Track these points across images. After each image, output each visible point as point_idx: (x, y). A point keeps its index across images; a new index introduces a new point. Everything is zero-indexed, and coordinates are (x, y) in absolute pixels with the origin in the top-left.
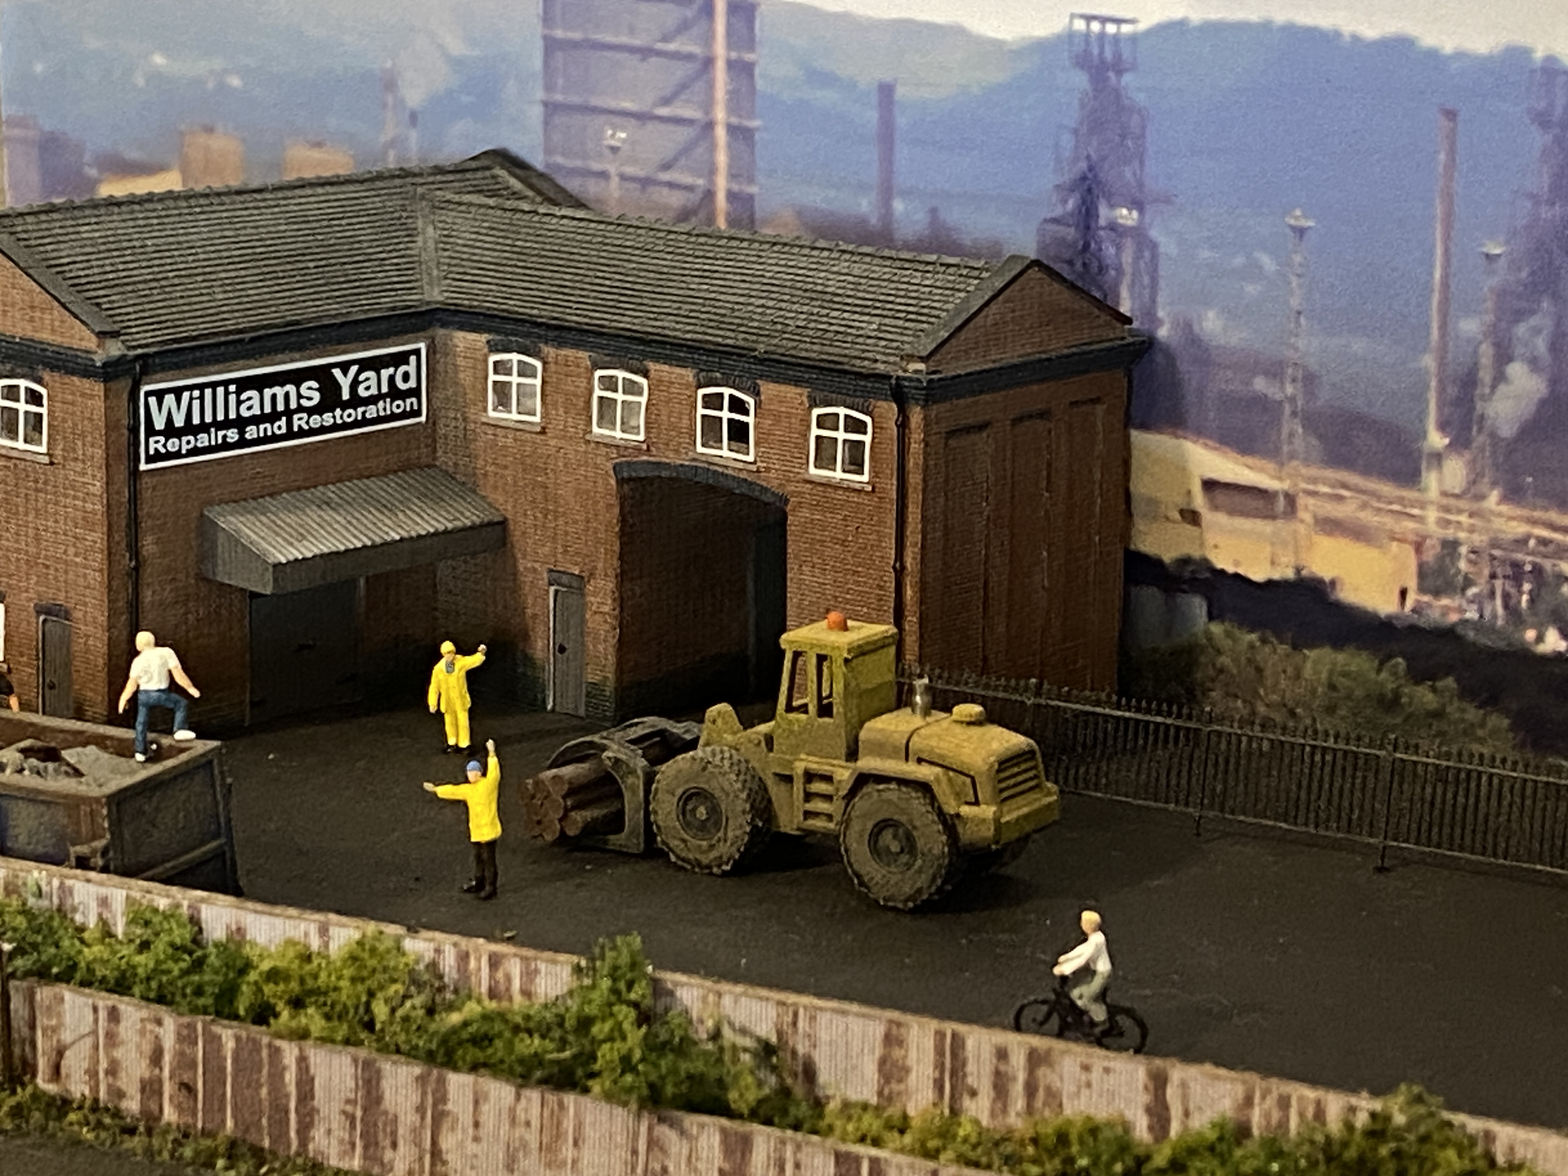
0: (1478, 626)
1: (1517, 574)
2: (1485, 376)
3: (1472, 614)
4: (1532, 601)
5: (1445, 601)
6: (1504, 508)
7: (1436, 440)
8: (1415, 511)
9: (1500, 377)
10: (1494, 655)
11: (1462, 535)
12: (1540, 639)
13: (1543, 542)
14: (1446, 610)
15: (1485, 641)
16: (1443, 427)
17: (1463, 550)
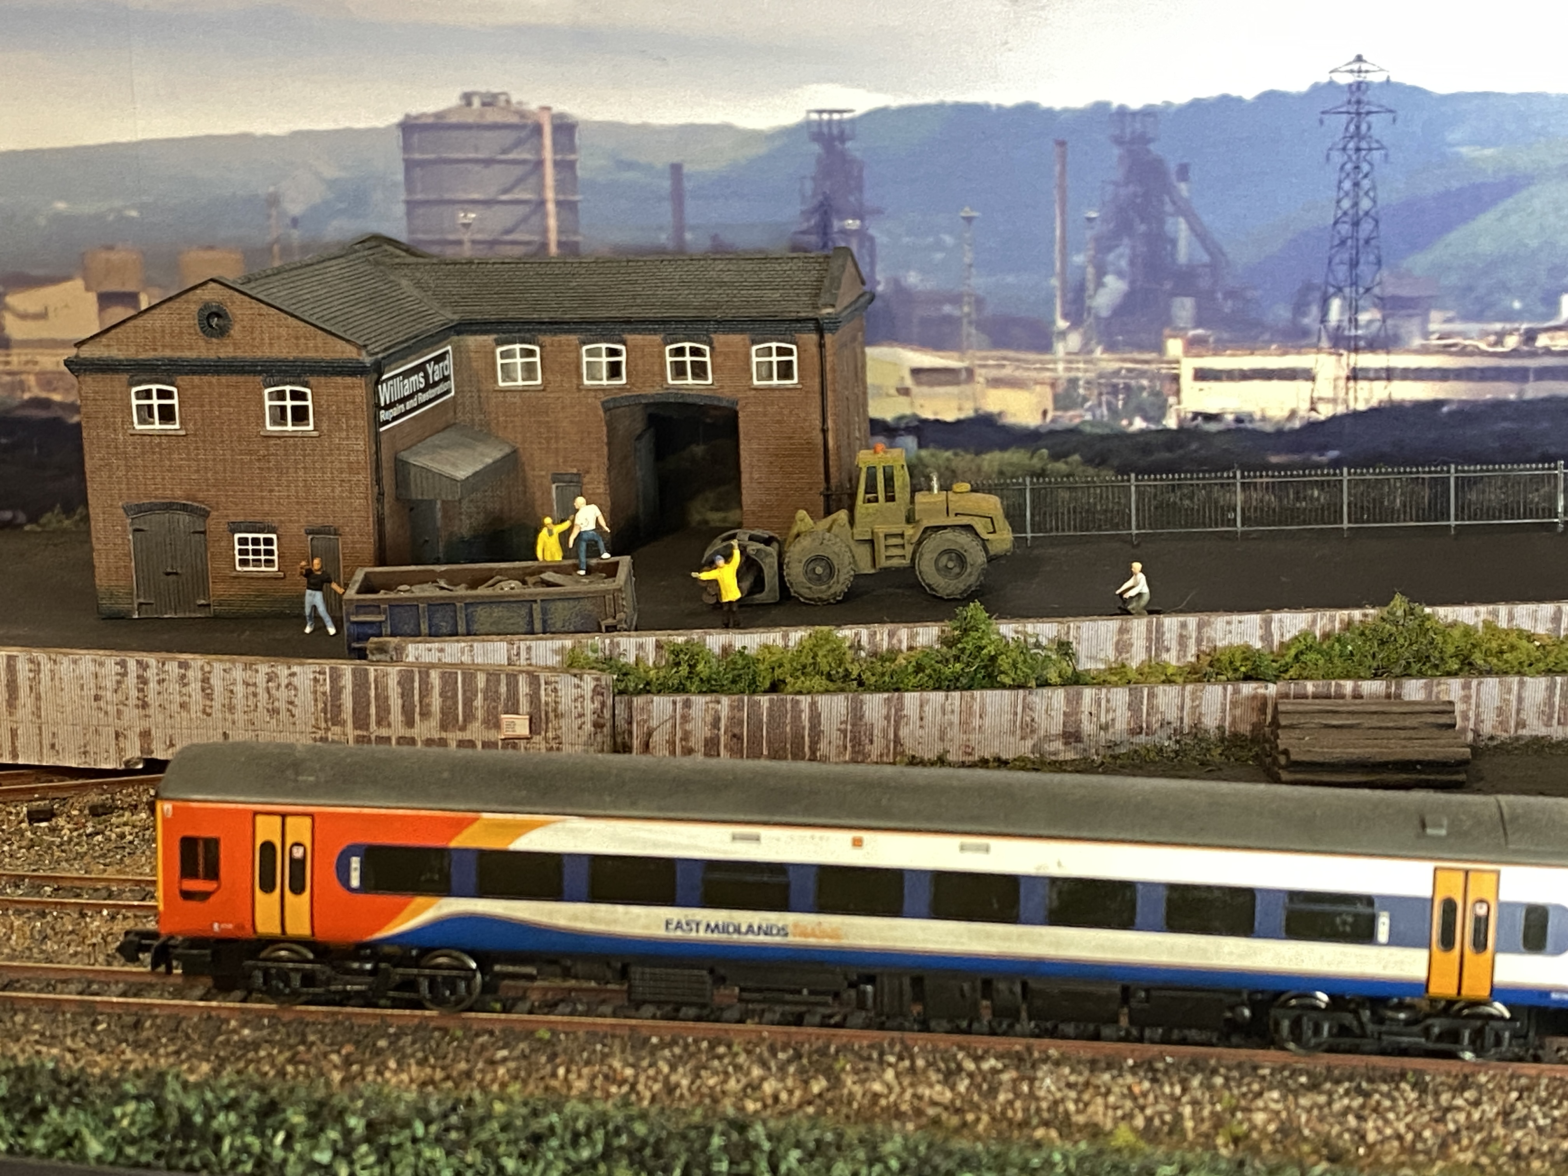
0: (1092, 424)
1: (1114, 390)
2: (1091, 286)
3: (1088, 417)
4: (1125, 404)
5: (1071, 413)
6: (1105, 356)
7: (1062, 324)
8: (1051, 366)
9: (1100, 284)
10: (1103, 438)
11: (1080, 375)
12: (1131, 424)
13: (1129, 370)
14: (1071, 419)
15: (1098, 431)
16: (1065, 316)
17: (1081, 383)
